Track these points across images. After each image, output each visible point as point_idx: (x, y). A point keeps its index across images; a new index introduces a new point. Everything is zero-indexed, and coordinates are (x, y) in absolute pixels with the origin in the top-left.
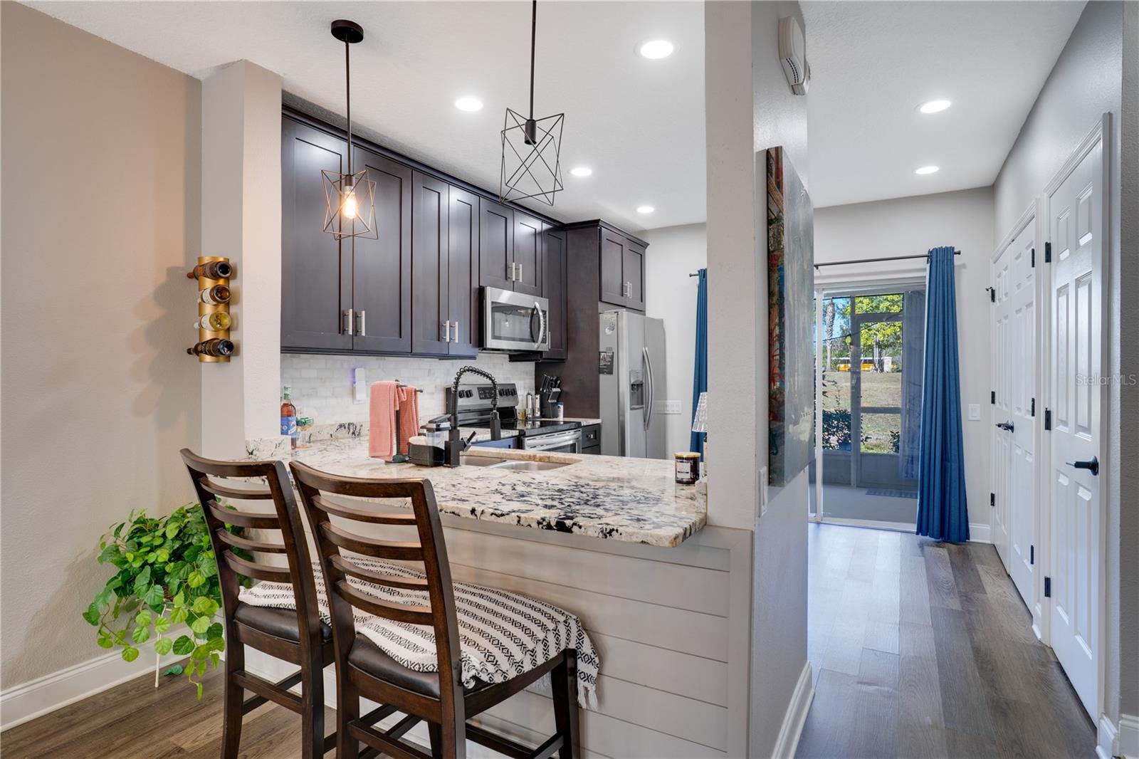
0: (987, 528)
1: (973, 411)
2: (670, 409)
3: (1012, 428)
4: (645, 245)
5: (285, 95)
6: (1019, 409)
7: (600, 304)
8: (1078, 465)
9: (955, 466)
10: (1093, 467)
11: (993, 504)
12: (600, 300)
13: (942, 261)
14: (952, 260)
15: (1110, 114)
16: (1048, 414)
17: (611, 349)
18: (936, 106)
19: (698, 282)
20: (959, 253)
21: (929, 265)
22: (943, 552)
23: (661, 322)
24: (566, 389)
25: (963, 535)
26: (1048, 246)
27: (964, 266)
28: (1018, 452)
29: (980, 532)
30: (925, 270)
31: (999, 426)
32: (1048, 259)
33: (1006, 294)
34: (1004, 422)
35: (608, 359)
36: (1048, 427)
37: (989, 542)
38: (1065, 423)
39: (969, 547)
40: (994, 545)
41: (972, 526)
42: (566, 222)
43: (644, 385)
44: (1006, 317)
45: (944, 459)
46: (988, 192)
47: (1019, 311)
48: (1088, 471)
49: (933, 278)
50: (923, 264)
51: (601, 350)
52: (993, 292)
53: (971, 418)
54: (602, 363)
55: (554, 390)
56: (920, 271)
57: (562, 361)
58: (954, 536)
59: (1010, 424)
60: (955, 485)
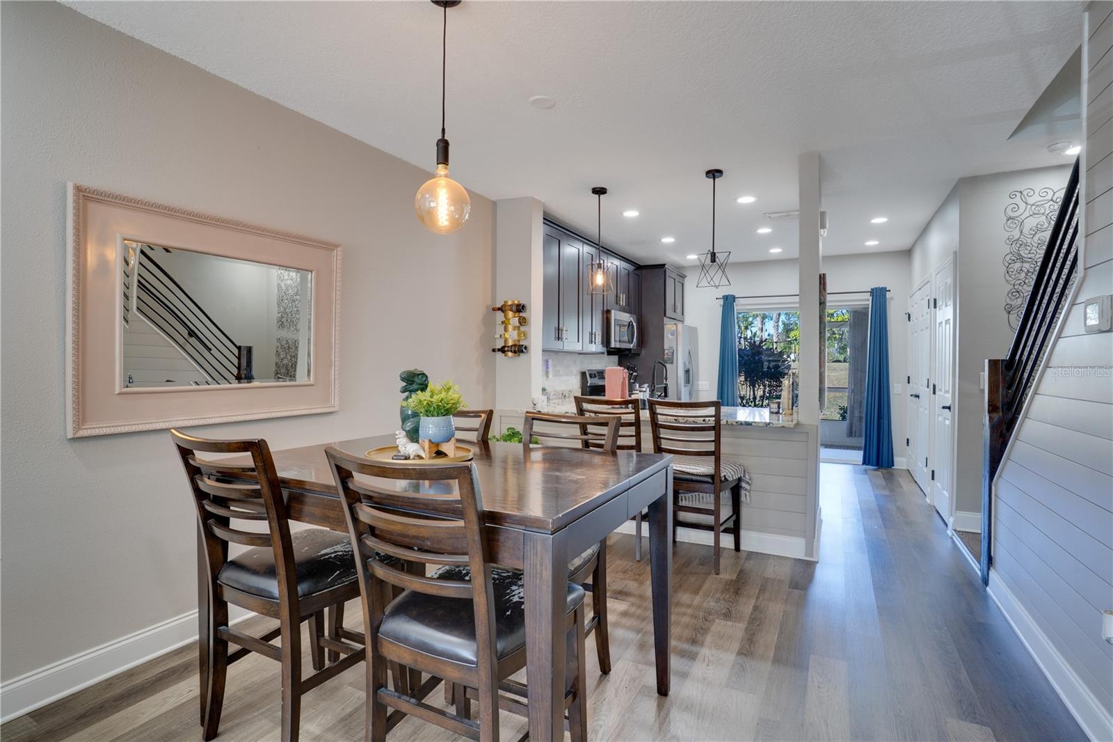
0: (904, 460)
1: (897, 388)
2: (701, 388)
3: (918, 396)
4: (683, 277)
5: (545, 213)
6: (922, 385)
7: (665, 318)
8: (944, 408)
9: (886, 422)
10: (949, 408)
11: (908, 445)
12: (665, 315)
13: (879, 295)
14: (885, 295)
15: (956, 252)
16: (934, 386)
17: (672, 347)
18: (879, 220)
19: (722, 303)
20: (889, 291)
21: (871, 298)
22: (879, 473)
23: (695, 329)
24: (640, 373)
25: (890, 464)
26: (935, 300)
27: (892, 298)
28: (922, 409)
29: (900, 462)
30: (869, 300)
31: (912, 396)
32: (935, 307)
33: (916, 319)
34: (914, 393)
35: (670, 354)
36: (934, 393)
37: (905, 468)
38: (941, 390)
39: (894, 471)
40: (908, 470)
41: (895, 459)
42: (642, 264)
43: (691, 372)
44: (916, 332)
45: (880, 417)
46: (907, 253)
47: (922, 330)
48: (948, 410)
49: (874, 307)
50: (868, 296)
51: (665, 348)
52: (909, 315)
53: (895, 392)
54: (666, 357)
55: (634, 374)
56: (866, 301)
57: (639, 355)
58: (885, 464)
59: (917, 394)
60: (886, 433)
